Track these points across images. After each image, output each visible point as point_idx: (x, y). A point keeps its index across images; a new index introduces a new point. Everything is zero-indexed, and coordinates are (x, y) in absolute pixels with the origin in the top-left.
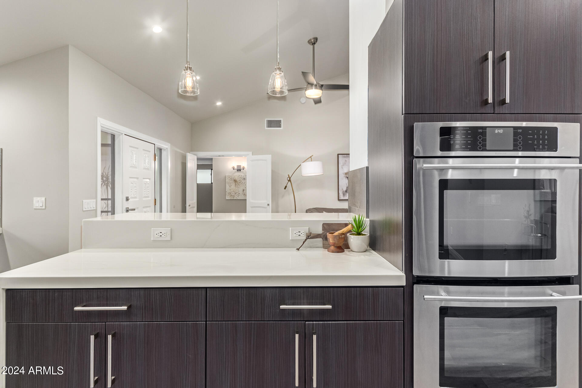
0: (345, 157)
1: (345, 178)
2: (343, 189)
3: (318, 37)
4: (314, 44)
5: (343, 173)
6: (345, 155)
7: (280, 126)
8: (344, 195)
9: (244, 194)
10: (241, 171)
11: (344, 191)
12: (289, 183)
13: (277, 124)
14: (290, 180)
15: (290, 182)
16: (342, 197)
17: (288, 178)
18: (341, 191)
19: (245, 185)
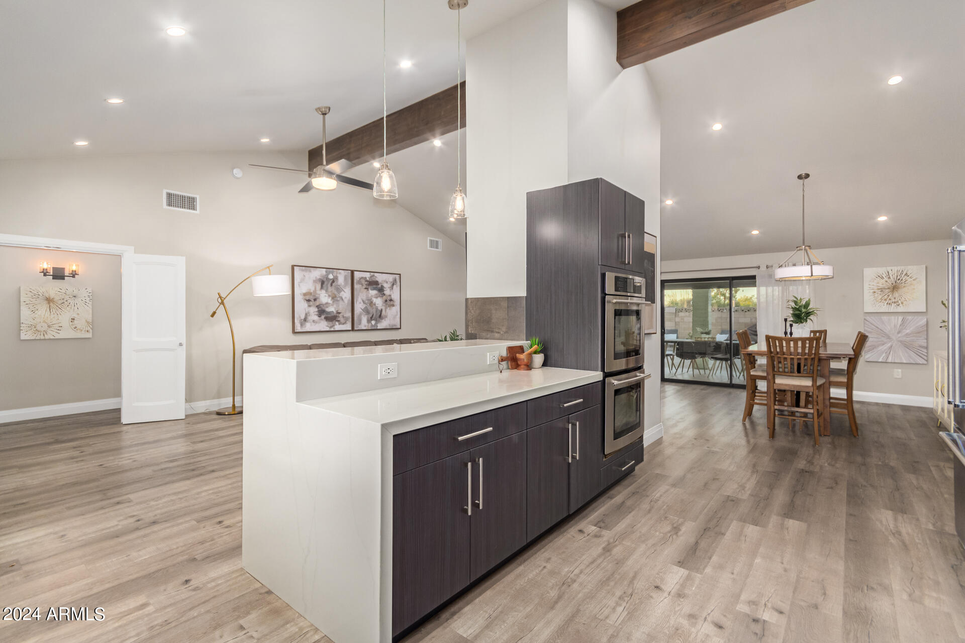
0: (303, 270)
1: (303, 301)
2: (300, 317)
3: (331, 107)
4: (324, 114)
5: (301, 294)
6: (304, 268)
7: (194, 208)
8: (302, 325)
9: (74, 326)
10: (64, 279)
11: (302, 320)
12: (222, 306)
13: (189, 203)
14: (222, 303)
15: (223, 304)
16: (298, 328)
17: (219, 299)
18: (297, 319)
19: (76, 308)
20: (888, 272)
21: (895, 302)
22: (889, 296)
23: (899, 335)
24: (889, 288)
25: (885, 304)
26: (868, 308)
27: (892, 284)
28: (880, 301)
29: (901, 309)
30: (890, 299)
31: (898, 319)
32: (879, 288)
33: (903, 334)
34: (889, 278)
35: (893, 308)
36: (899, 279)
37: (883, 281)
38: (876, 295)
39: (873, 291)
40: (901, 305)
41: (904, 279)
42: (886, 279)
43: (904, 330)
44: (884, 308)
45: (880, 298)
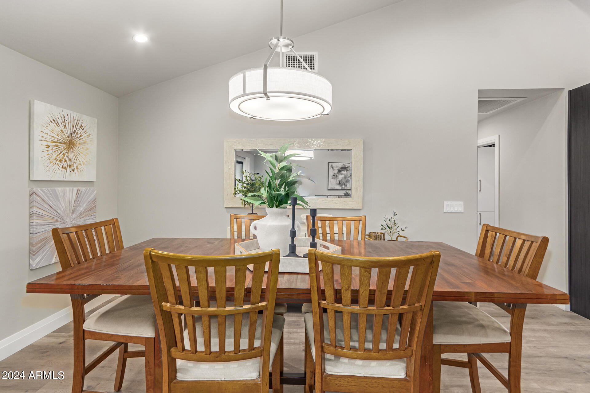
20: (64, 117)
21: (70, 166)
22: (64, 154)
23: (74, 216)
24: (64, 143)
25: (60, 168)
26: (39, 174)
27: (68, 136)
28: (54, 162)
29: (75, 177)
30: (66, 161)
31: (73, 190)
32: (55, 140)
33: (78, 214)
34: (65, 126)
35: (68, 176)
36: (75, 132)
37: (58, 129)
38: (50, 152)
39: (46, 143)
40: (76, 171)
41: (79, 132)
42: (62, 127)
43: (78, 208)
44: (60, 175)
45: (54, 157)
